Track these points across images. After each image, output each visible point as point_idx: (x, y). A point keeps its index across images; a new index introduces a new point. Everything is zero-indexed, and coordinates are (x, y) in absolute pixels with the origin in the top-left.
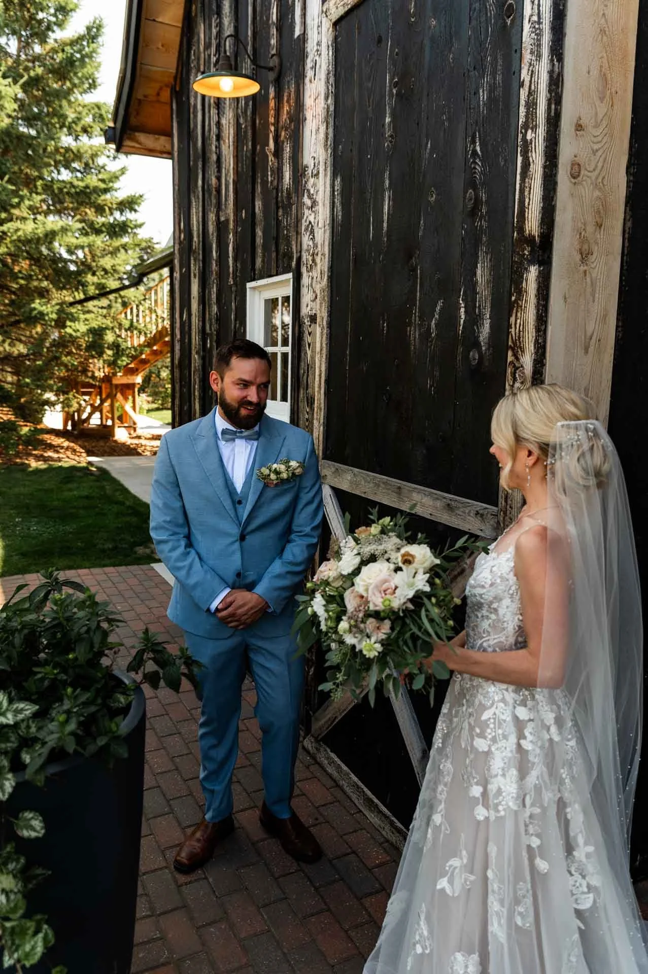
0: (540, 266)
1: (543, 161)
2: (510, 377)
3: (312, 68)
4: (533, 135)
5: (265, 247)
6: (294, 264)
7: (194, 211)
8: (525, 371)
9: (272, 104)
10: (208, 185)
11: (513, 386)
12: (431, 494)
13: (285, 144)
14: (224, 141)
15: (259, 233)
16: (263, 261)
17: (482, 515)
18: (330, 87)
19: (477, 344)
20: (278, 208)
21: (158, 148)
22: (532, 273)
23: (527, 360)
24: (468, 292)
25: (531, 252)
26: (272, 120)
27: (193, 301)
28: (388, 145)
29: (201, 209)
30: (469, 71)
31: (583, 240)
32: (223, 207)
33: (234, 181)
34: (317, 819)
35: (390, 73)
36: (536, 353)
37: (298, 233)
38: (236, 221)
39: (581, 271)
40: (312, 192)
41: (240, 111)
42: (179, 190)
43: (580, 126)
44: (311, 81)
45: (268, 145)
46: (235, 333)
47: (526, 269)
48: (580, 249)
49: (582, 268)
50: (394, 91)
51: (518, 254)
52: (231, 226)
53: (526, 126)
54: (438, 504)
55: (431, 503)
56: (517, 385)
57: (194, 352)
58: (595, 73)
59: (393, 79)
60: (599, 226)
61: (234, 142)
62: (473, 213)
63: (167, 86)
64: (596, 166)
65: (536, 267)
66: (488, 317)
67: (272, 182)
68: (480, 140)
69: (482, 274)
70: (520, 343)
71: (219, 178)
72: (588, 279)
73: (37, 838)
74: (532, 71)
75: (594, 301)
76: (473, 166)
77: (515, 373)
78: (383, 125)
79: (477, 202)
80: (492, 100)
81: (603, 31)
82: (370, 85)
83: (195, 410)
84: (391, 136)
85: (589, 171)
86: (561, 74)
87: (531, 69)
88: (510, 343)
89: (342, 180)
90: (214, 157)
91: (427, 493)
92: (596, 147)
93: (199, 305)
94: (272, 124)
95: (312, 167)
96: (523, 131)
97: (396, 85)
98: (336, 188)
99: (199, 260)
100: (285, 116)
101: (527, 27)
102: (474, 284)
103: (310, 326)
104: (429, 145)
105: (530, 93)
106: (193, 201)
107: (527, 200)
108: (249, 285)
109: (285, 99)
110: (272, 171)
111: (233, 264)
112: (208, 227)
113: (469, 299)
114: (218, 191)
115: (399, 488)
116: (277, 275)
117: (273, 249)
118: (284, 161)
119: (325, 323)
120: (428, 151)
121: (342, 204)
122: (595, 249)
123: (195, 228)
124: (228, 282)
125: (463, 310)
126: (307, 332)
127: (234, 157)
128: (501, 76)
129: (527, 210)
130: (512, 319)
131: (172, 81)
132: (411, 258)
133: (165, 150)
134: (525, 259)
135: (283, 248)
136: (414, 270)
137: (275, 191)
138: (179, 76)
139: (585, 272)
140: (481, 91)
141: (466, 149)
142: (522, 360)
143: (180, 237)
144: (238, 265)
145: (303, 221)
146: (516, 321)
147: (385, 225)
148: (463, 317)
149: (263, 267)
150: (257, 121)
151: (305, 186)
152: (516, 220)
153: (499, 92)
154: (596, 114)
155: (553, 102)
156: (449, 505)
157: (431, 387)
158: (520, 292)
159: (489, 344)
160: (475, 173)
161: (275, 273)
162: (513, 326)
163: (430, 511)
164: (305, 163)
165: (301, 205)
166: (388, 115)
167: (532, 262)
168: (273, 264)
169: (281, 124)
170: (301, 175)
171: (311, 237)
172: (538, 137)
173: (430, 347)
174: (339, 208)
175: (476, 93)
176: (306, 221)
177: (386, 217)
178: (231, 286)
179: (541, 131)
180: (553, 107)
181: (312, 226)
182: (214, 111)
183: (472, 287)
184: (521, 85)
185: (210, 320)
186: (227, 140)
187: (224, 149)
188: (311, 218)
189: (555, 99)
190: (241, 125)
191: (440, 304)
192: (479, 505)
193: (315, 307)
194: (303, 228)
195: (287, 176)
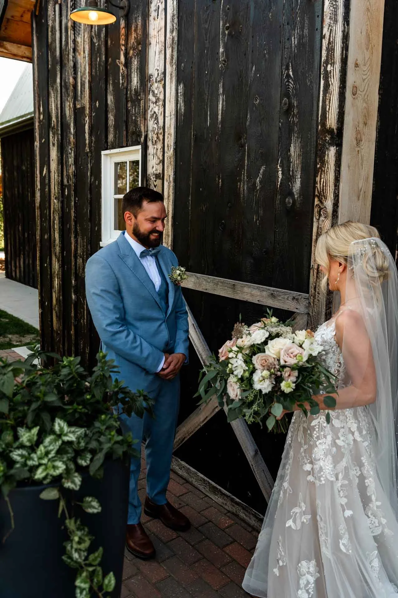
0: (336, 147)
1: (339, 84)
2: (316, 214)
3: (155, 11)
4: (332, 68)
5: (116, 127)
6: (142, 139)
7: (52, 100)
8: (328, 210)
9: (123, 31)
10: (65, 83)
11: (319, 219)
12: (258, 288)
13: (133, 59)
14: (80, 54)
15: (111, 117)
16: (115, 137)
17: (297, 300)
18: (175, 25)
19: (291, 194)
20: (127, 102)
21: (20, 54)
22: (332, 151)
23: (329, 204)
24: (284, 162)
25: (331, 139)
26: (122, 42)
27: (52, 163)
28: (222, 66)
29: (59, 99)
30: (283, 25)
31: (358, 132)
32: (79, 98)
33: (89, 81)
34: (180, 504)
35: (223, 20)
36: (334, 199)
37: (145, 119)
38: (91, 108)
39: (357, 150)
40: (156, 92)
41: (93, 34)
42: (38, 84)
43: (357, 64)
44: (154, 19)
45: (119, 59)
46: (91, 184)
47: (328, 149)
48: (356, 138)
49: (357, 149)
50: (227, 32)
51: (322, 139)
52: (87, 112)
53: (327, 62)
54: (265, 293)
55: (259, 293)
56: (322, 218)
57: (52, 198)
58: (364, 33)
59: (226, 24)
60: (365, 124)
61: (89, 54)
62: (288, 111)
63: (28, 11)
64: (364, 89)
65: (335, 147)
66: (299, 177)
67: (123, 84)
68: (292, 68)
69: (294, 150)
70: (324, 193)
71: (75, 79)
72: (360, 155)
73: (98, 513)
74: (331, 30)
75: (362, 168)
76: (287, 84)
77: (320, 211)
78: (218, 53)
79: (290, 106)
80: (301, 45)
81: (368, 10)
82: (207, 26)
83: (55, 238)
84: (224, 61)
85: (361, 92)
86: (348, 33)
87: (330, 28)
88: (316, 193)
89: (185, 86)
90: (71, 64)
91: (255, 287)
92: (364, 77)
93: (58, 165)
94: (123, 45)
95: (156, 75)
96: (325, 65)
97: (227, 28)
98: (179, 91)
99: (58, 134)
100: (133, 41)
101: (327, 3)
102: (289, 157)
103: (155, 181)
104: (254, 68)
105: (329, 43)
106: (52, 93)
107: (328, 107)
108: (103, 153)
109: (133, 29)
110: (123, 77)
111: (89, 138)
112: (65, 111)
113: (285, 166)
114: (75, 86)
115: (234, 285)
116: (127, 146)
117: (124, 129)
118: (133, 70)
119: (171, 179)
120: (253, 72)
121: (185, 101)
122: (363, 138)
123: (53, 110)
124: (85, 150)
125: (280, 172)
126: (153, 185)
127: (89, 65)
128: (307, 31)
129: (328, 113)
130: (318, 179)
131: (32, 7)
132: (240, 138)
133: (24, 55)
134: (327, 143)
135: (131, 128)
136: (243, 146)
137: (125, 90)
138: (38, 5)
139: (358, 151)
140: (293, 38)
141: (282, 72)
142: (325, 203)
143: (39, 118)
144: (93, 138)
145: (149, 111)
146: (320, 180)
147: (220, 117)
148: (280, 176)
149: (115, 141)
150: (109, 42)
151: (150, 88)
152: (320, 118)
153: (306, 40)
154: (365, 57)
155: (344, 49)
156: (272, 294)
157: (256, 220)
158: (323, 162)
159: (300, 194)
160: (289, 88)
161: (125, 145)
162: (319, 183)
163: (258, 298)
164: (150, 72)
165: (147, 101)
166: (221, 47)
167: (331, 144)
168: (124, 139)
169: (129, 45)
170: (147, 81)
171: (155, 122)
172: (335, 70)
173: (256, 195)
174: (182, 104)
175: (289, 39)
176: (151, 111)
177: (220, 112)
178: (87, 153)
179: (338, 66)
180: (344, 52)
181: (156, 115)
182: (70, 32)
183: (287, 158)
184: (322, 37)
185: (68, 176)
186: (82, 53)
187: (80, 59)
188: (156, 110)
189: (345, 47)
190: (94, 44)
191: (263, 168)
192: (295, 294)
193: (160, 168)
194: (149, 116)
195: (135, 80)
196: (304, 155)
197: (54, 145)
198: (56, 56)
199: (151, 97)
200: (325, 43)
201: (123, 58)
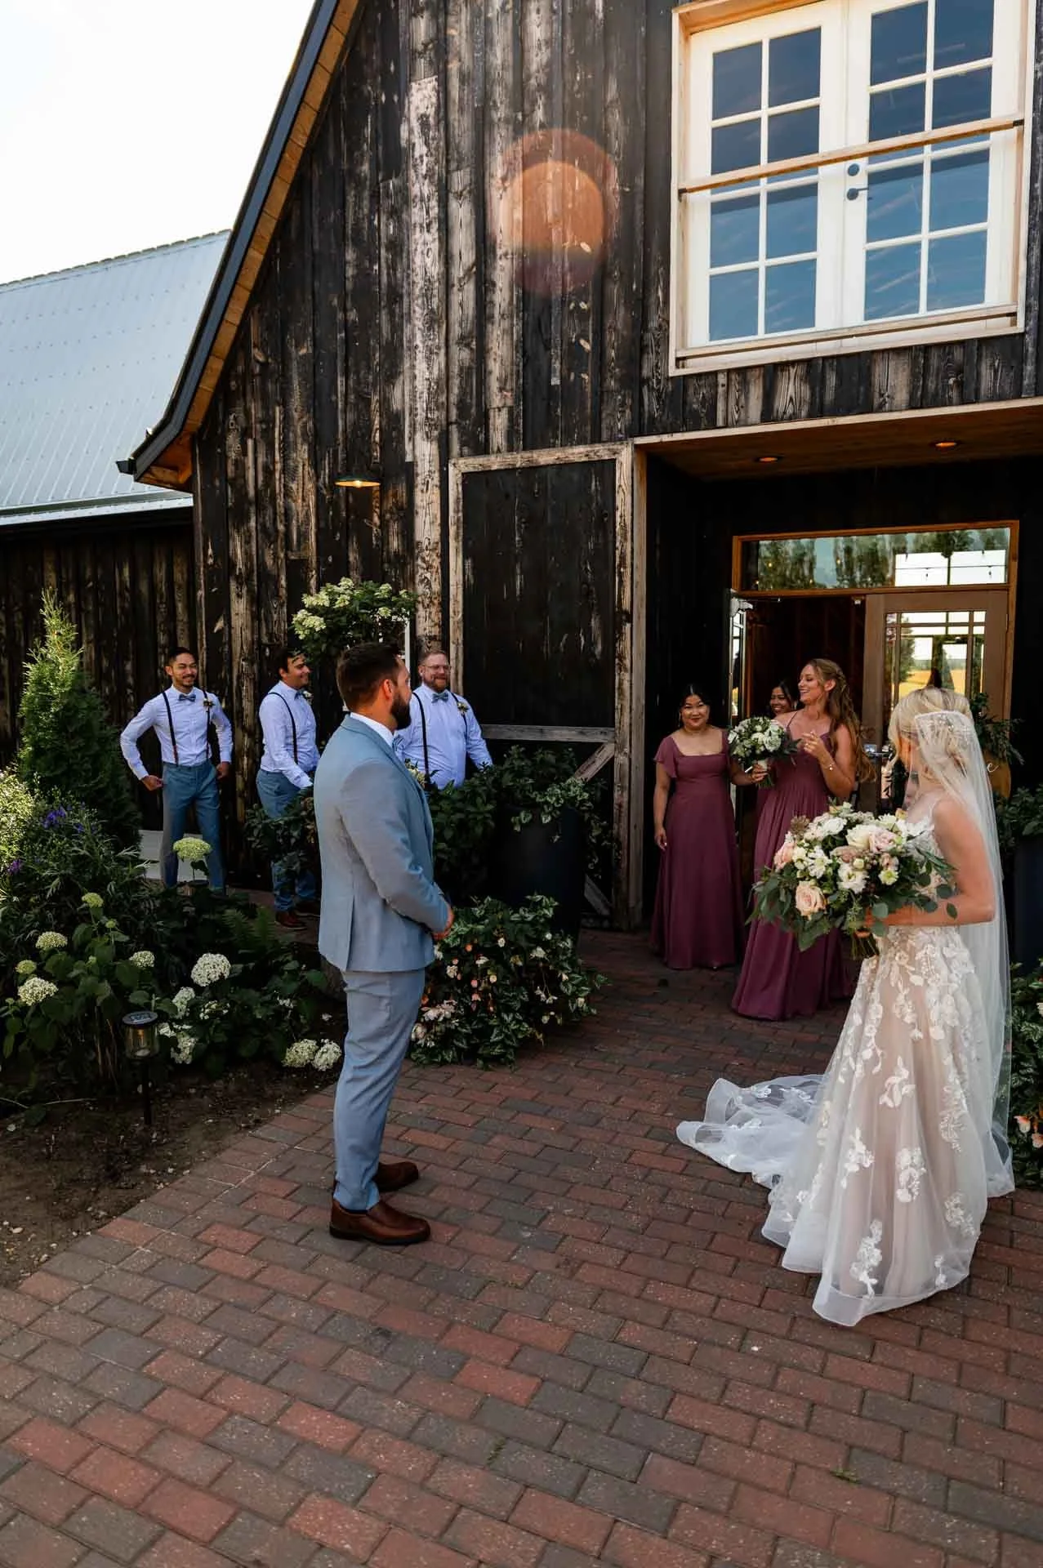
0: (630, 622)
1: (630, 585)
2: (617, 669)
4: (625, 570)
8: (626, 667)
9: (377, 495)
11: (619, 673)
12: (568, 729)
13: (391, 523)
17: (605, 733)
19: (593, 655)
20: (383, 563)
22: (628, 626)
23: (627, 662)
25: (626, 617)
26: (376, 505)
27: (235, 616)
28: (518, 552)
30: (580, 532)
32: (295, 548)
33: (315, 533)
35: (518, 515)
38: (318, 561)
45: (371, 520)
48: (638, 615)
49: (639, 623)
50: (523, 526)
51: (618, 617)
52: (314, 566)
53: (620, 566)
56: (622, 672)
57: (237, 658)
59: (522, 519)
62: (587, 595)
66: (600, 643)
67: (377, 545)
68: (589, 564)
69: (594, 624)
70: (622, 655)
71: (288, 527)
72: (640, 627)
74: (622, 545)
76: (585, 575)
77: (620, 667)
78: (514, 541)
79: (589, 593)
82: (499, 516)
84: (521, 547)
87: (621, 543)
88: (616, 655)
89: (474, 562)
90: (279, 509)
91: (565, 729)
93: (251, 621)
94: (377, 508)
95: (427, 544)
97: (524, 523)
99: (249, 585)
100: (391, 505)
101: (618, 527)
102: (590, 628)
104: (553, 559)
105: (621, 553)
106: (235, 534)
107: (622, 596)
109: (391, 492)
113: (587, 635)
114: (287, 535)
118: (391, 534)
119: (460, 641)
120: (552, 562)
122: (641, 615)
123: (239, 556)
125: (582, 639)
127: (315, 517)
128: (602, 541)
129: (622, 600)
130: (617, 645)
132: (541, 610)
134: (623, 620)
136: (544, 618)
137: (381, 552)
139: (639, 625)
140: (589, 544)
141: (580, 566)
142: (624, 662)
145: (415, 576)
146: (619, 645)
147: (518, 593)
148: (583, 642)
150: (351, 499)
151: (417, 554)
152: (616, 603)
153: (602, 547)
156: (582, 732)
157: (561, 675)
158: (621, 634)
159: (602, 655)
160: (587, 578)
162: (617, 647)
164: (417, 538)
166: (517, 536)
167: (626, 621)
169: (386, 508)
170: (414, 546)
172: (627, 572)
173: (560, 656)
174: (471, 576)
175: (586, 543)
176: (420, 576)
177: (518, 588)
179: (629, 570)
183: (588, 631)
184: (615, 548)
185: (271, 635)
186: (300, 501)
187: (297, 506)
188: (428, 575)
189: (632, 558)
190: (324, 496)
191: (566, 636)
192: (602, 729)
193: (436, 631)
194: (417, 581)
195: (395, 544)
196: (604, 626)
197: (239, 596)
198: (247, 493)
199: (419, 562)
200: (618, 553)
201: (376, 519)
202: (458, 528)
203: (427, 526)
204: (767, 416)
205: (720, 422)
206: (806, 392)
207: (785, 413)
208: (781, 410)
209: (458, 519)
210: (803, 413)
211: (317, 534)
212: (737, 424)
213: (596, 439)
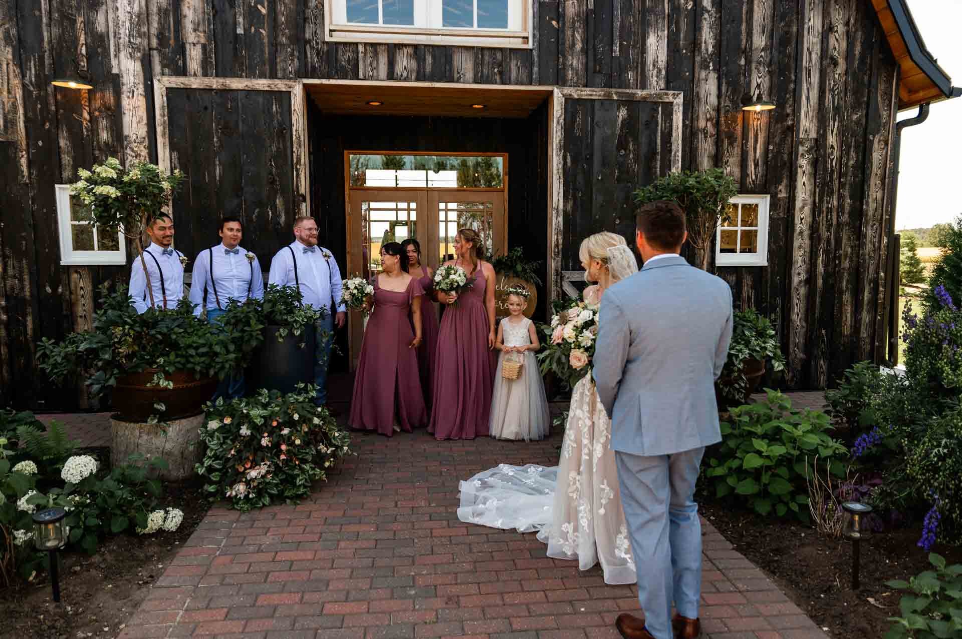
9: (85, 95)
13: (100, 119)
19: (279, 223)
24: (273, 207)
28: (217, 149)
30: (265, 139)
35: (215, 123)
44: (128, 98)
45: (81, 115)
50: (220, 131)
51: (297, 198)
52: (23, 147)
53: (297, 164)
59: (219, 126)
66: (284, 215)
67: (87, 136)
68: (274, 162)
69: (279, 202)
76: (271, 169)
78: (213, 141)
79: (274, 180)
80: (278, 151)
82: (200, 122)
84: (219, 146)
89: (179, 153)
94: (85, 105)
95: (134, 138)
97: (220, 129)
98: (174, 157)
100: (98, 105)
101: (294, 137)
102: (276, 205)
104: (245, 156)
107: (299, 184)
108: (57, 186)
110: (87, 129)
111: (28, 170)
113: (273, 210)
118: (101, 127)
120: (244, 158)
124: (22, 180)
125: (270, 213)
128: (283, 147)
132: (237, 192)
134: (301, 200)
136: (239, 197)
140: (273, 147)
141: (266, 163)
144: (35, 172)
147: (218, 178)
150: (59, 97)
151: (127, 145)
158: (298, 210)
159: (285, 223)
160: (272, 171)
164: (126, 134)
166: (215, 138)
169: (95, 107)
170: (122, 139)
175: (270, 146)
177: (218, 175)
178: (26, 184)
184: (292, 152)
191: (257, 210)
195: (104, 136)
196: (286, 203)
199: (128, 151)
201: (86, 115)
202: (164, 128)
203: (134, 125)
204: (391, 76)
205: (361, 76)
206: (414, 65)
207: (401, 76)
208: (399, 74)
209: (164, 122)
210: (413, 77)
211: (25, 122)
212: (372, 78)
213: (273, 76)
